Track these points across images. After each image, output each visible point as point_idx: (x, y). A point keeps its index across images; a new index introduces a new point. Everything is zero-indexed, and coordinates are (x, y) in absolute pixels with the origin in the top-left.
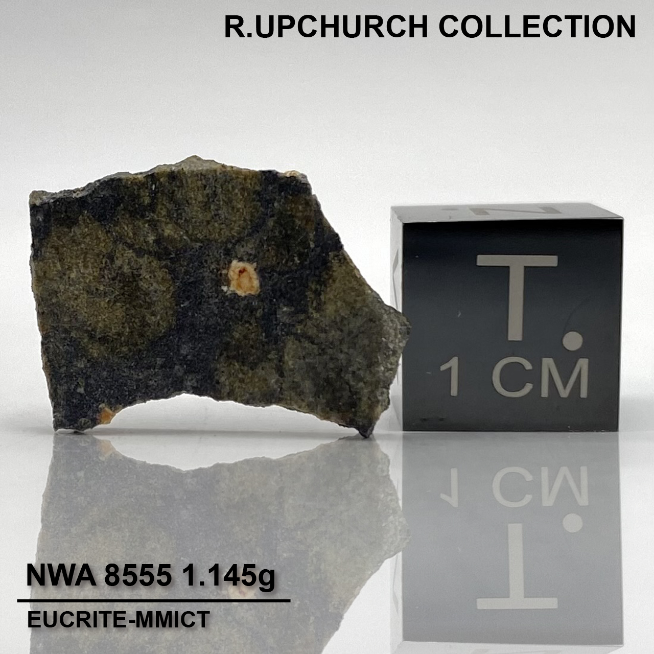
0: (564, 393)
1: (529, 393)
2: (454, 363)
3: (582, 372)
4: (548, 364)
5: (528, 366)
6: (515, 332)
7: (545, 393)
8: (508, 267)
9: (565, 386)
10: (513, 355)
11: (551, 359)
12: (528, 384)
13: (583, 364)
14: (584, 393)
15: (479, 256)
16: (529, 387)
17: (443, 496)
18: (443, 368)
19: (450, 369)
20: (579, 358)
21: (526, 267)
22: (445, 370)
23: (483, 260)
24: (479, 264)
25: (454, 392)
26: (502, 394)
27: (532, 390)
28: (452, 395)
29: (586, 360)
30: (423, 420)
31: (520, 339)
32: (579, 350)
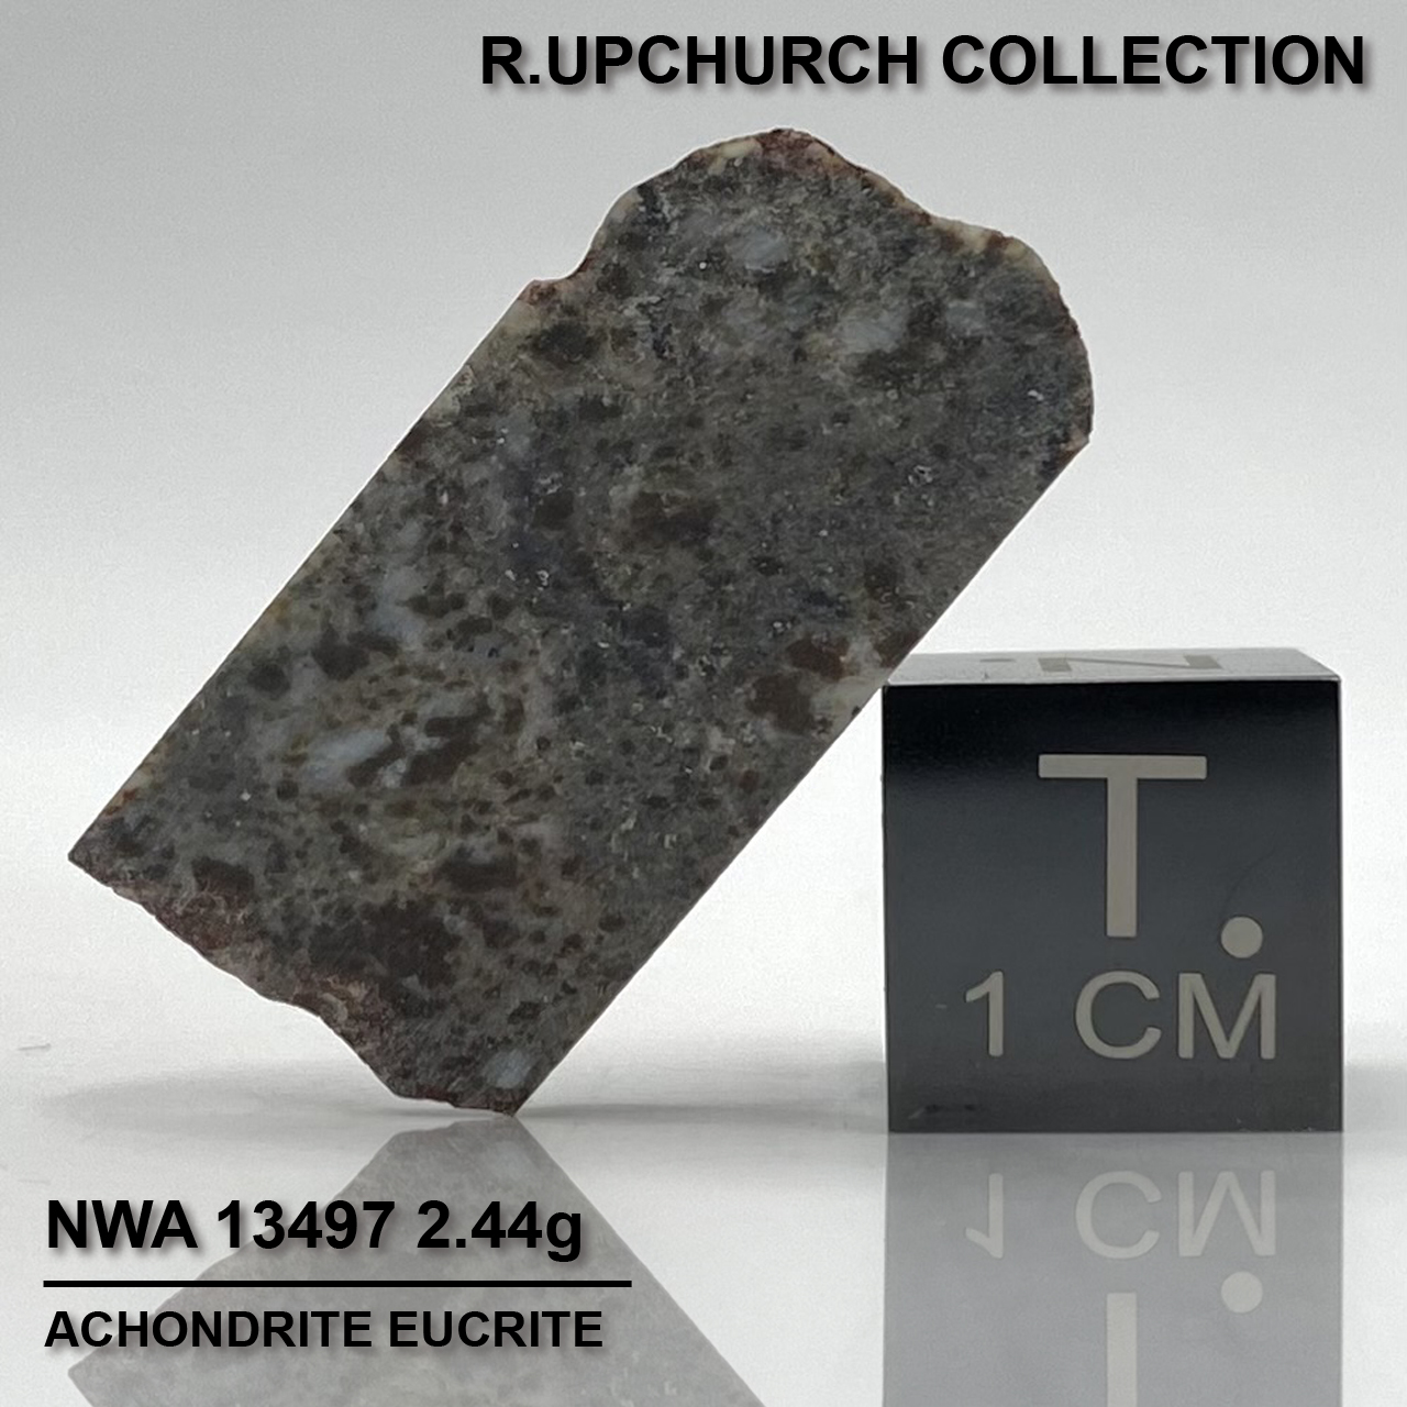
0: (1227, 1049)
1: (1153, 1049)
2: (994, 985)
3: (1263, 1003)
4: (1192, 986)
5: (1150, 991)
6: (1122, 918)
7: (1186, 1049)
8: (1105, 781)
9: (1228, 1035)
10: (1119, 968)
11: (1198, 976)
12: (1150, 1029)
13: (1265, 986)
14: (1268, 1050)
15: (1043, 758)
16: (1152, 1036)
18: (972, 995)
19: (986, 997)
20: (1256, 975)
21: (1140, 781)
22: (975, 1001)
23: (1052, 766)
24: (1042, 774)
25: (996, 1047)
26: (1096, 1050)
27: (1160, 1042)
28: (991, 1053)
29: (1272, 978)
30: (932, 1109)
31: (1131, 932)
32: (1255, 955)
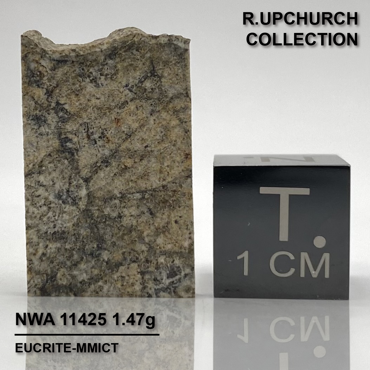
0: (315, 274)
1: (293, 275)
2: (246, 255)
3: (326, 261)
4: (304, 256)
5: (292, 257)
6: (284, 236)
7: (303, 275)
8: (279, 195)
9: (315, 270)
10: (283, 250)
11: (306, 253)
12: (291, 269)
13: (326, 256)
14: (327, 275)
15: (261, 188)
16: (292, 270)
17: (239, 336)
18: (239, 257)
19: (243, 258)
20: (323, 253)
21: (290, 195)
22: (240, 259)
23: (264, 190)
24: (261, 192)
25: (246, 273)
26: (276, 274)
27: (295, 273)
28: (245, 274)
29: (328, 254)
30: (227, 290)
31: (287, 240)
32: (324, 247)
